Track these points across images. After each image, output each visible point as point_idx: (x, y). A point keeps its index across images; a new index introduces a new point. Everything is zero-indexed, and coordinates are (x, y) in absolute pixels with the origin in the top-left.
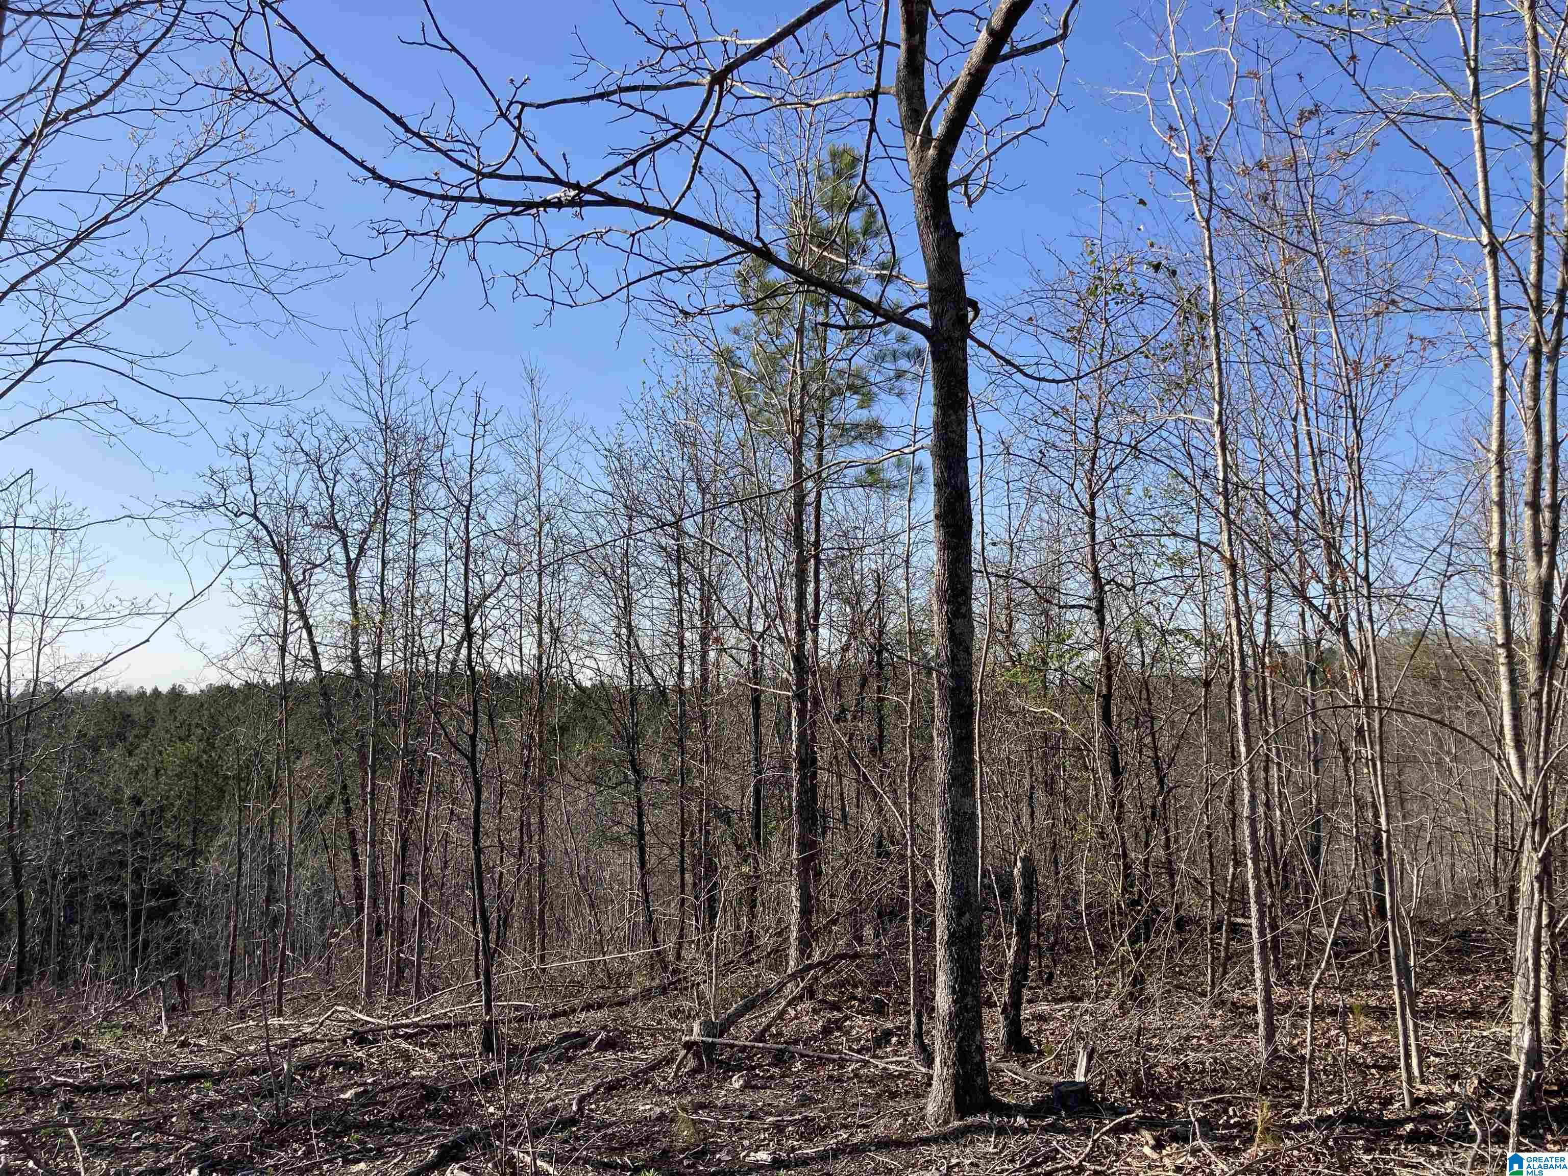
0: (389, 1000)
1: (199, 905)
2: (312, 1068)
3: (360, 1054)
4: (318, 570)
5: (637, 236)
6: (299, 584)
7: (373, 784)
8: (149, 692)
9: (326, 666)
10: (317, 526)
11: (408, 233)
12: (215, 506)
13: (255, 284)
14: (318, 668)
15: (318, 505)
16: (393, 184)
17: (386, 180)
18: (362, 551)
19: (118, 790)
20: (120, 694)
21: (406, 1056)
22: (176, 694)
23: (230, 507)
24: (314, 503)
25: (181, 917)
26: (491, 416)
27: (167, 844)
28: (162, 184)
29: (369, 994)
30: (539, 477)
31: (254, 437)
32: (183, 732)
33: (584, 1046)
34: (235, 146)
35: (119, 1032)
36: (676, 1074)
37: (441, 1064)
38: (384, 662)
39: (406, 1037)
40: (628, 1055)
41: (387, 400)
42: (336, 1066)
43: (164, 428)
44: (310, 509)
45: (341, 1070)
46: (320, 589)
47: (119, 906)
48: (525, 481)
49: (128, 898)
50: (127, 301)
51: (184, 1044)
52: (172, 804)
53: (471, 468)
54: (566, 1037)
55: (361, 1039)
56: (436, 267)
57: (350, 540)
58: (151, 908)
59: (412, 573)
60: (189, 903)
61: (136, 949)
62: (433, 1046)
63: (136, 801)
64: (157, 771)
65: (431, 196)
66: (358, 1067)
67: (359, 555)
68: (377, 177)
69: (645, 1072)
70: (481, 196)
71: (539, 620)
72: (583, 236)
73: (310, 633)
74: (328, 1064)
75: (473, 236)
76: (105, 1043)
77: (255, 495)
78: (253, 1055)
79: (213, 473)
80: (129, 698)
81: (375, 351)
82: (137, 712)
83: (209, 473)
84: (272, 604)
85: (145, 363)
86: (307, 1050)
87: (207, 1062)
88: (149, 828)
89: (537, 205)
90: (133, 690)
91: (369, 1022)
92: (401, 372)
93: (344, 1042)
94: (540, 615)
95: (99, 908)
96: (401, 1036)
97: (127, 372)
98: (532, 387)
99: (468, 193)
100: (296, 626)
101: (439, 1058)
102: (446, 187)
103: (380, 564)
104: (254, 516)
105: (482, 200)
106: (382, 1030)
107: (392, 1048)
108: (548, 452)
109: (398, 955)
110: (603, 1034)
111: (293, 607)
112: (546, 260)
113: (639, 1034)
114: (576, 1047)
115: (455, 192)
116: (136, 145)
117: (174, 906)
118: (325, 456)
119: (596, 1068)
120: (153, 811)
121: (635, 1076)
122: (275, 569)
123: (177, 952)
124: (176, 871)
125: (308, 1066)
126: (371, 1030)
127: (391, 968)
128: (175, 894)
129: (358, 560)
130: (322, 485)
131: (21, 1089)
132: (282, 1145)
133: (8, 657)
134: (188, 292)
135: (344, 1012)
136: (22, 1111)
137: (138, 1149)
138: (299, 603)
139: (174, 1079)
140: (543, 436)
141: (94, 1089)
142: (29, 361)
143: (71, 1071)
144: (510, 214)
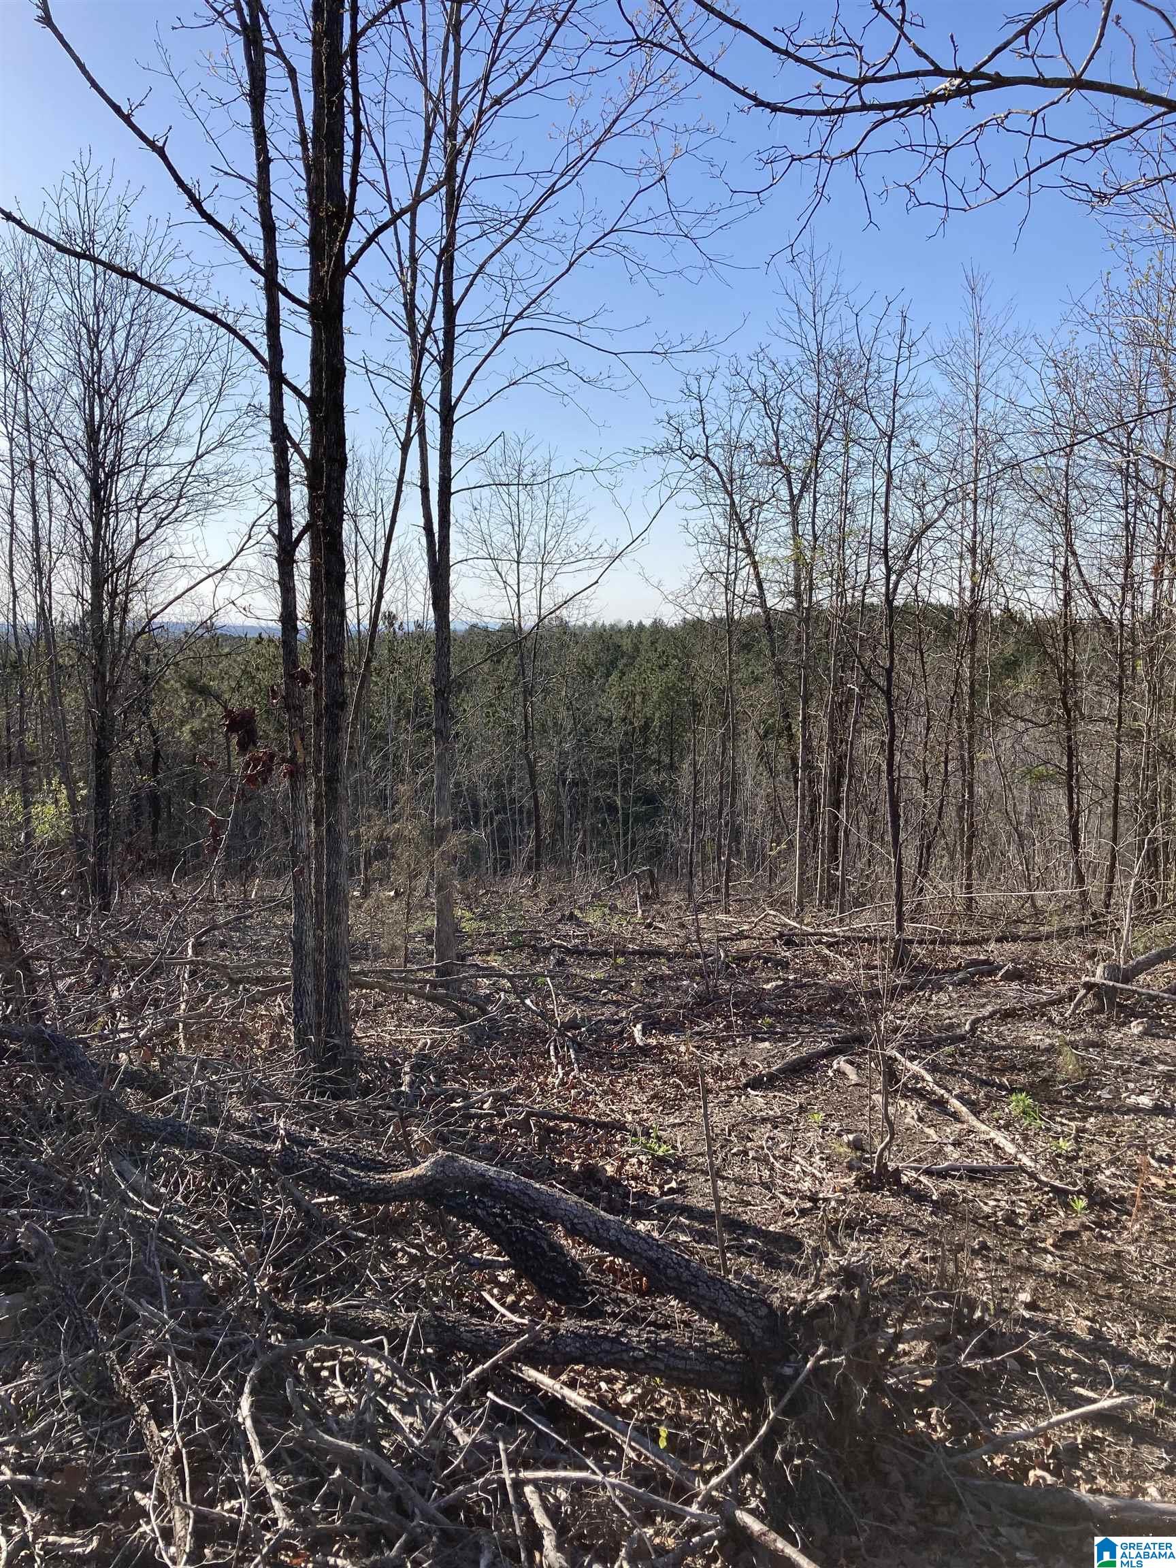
0: (817, 911)
2: (746, 960)
3: (787, 954)
4: (766, 506)
5: (1040, 116)
6: (746, 524)
7: (804, 714)
8: (635, 624)
9: (771, 602)
10: (764, 463)
11: (793, 158)
12: (673, 450)
13: (677, 232)
14: (763, 604)
15: (764, 443)
16: (774, 108)
17: (767, 105)
18: (804, 487)
20: (612, 627)
21: (825, 961)
22: (657, 626)
23: (685, 450)
26: (917, 336)
28: (598, 143)
29: (800, 903)
30: (977, 397)
31: (705, 378)
33: (990, 973)
35: (607, 911)
36: (1073, 1012)
39: (829, 945)
40: (1034, 987)
41: (820, 330)
42: (766, 962)
43: (607, 383)
44: (757, 447)
45: (769, 965)
46: (766, 527)
47: (612, 809)
48: (962, 403)
49: (619, 803)
50: (571, 265)
51: (650, 926)
53: (895, 394)
54: (974, 963)
55: (789, 941)
57: (793, 476)
58: (637, 813)
61: (626, 846)
62: (849, 955)
65: (814, 113)
66: (784, 965)
67: (801, 491)
68: (760, 103)
69: (1044, 1005)
70: (863, 103)
71: (973, 551)
72: (981, 126)
73: (755, 568)
74: (759, 958)
75: (856, 150)
76: (593, 918)
77: (707, 437)
79: (671, 418)
81: (808, 279)
82: (627, 644)
83: (666, 418)
86: (744, 944)
87: (666, 943)
89: (923, 102)
90: (624, 624)
91: (796, 928)
93: (775, 942)
94: (977, 546)
95: (597, 809)
96: (823, 943)
97: (575, 334)
98: (974, 297)
99: (851, 103)
100: (743, 564)
102: (828, 101)
104: (707, 458)
105: (865, 107)
106: (808, 935)
107: (815, 952)
108: (986, 370)
110: (1010, 965)
111: (742, 545)
113: (1049, 970)
114: (982, 974)
115: (840, 104)
116: (574, 109)
117: (655, 812)
118: (771, 392)
119: (997, 996)
121: (1033, 1007)
122: (725, 508)
125: (742, 958)
126: (798, 935)
127: (821, 883)
128: (656, 802)
129: (801, 495)
130: (767, 421)
131: (529, 946)
132: (708, 1017)
133: (518, 596)
134: (620, 249)
135: (775, 916)
136: (528, 962)
137: (604, 1003)
138: (747, 542)
139: (641, 953)
140: (983, 351)
141: (580, 953)
142: (497, 334)
143: (566, 937)
144: (894, 117)
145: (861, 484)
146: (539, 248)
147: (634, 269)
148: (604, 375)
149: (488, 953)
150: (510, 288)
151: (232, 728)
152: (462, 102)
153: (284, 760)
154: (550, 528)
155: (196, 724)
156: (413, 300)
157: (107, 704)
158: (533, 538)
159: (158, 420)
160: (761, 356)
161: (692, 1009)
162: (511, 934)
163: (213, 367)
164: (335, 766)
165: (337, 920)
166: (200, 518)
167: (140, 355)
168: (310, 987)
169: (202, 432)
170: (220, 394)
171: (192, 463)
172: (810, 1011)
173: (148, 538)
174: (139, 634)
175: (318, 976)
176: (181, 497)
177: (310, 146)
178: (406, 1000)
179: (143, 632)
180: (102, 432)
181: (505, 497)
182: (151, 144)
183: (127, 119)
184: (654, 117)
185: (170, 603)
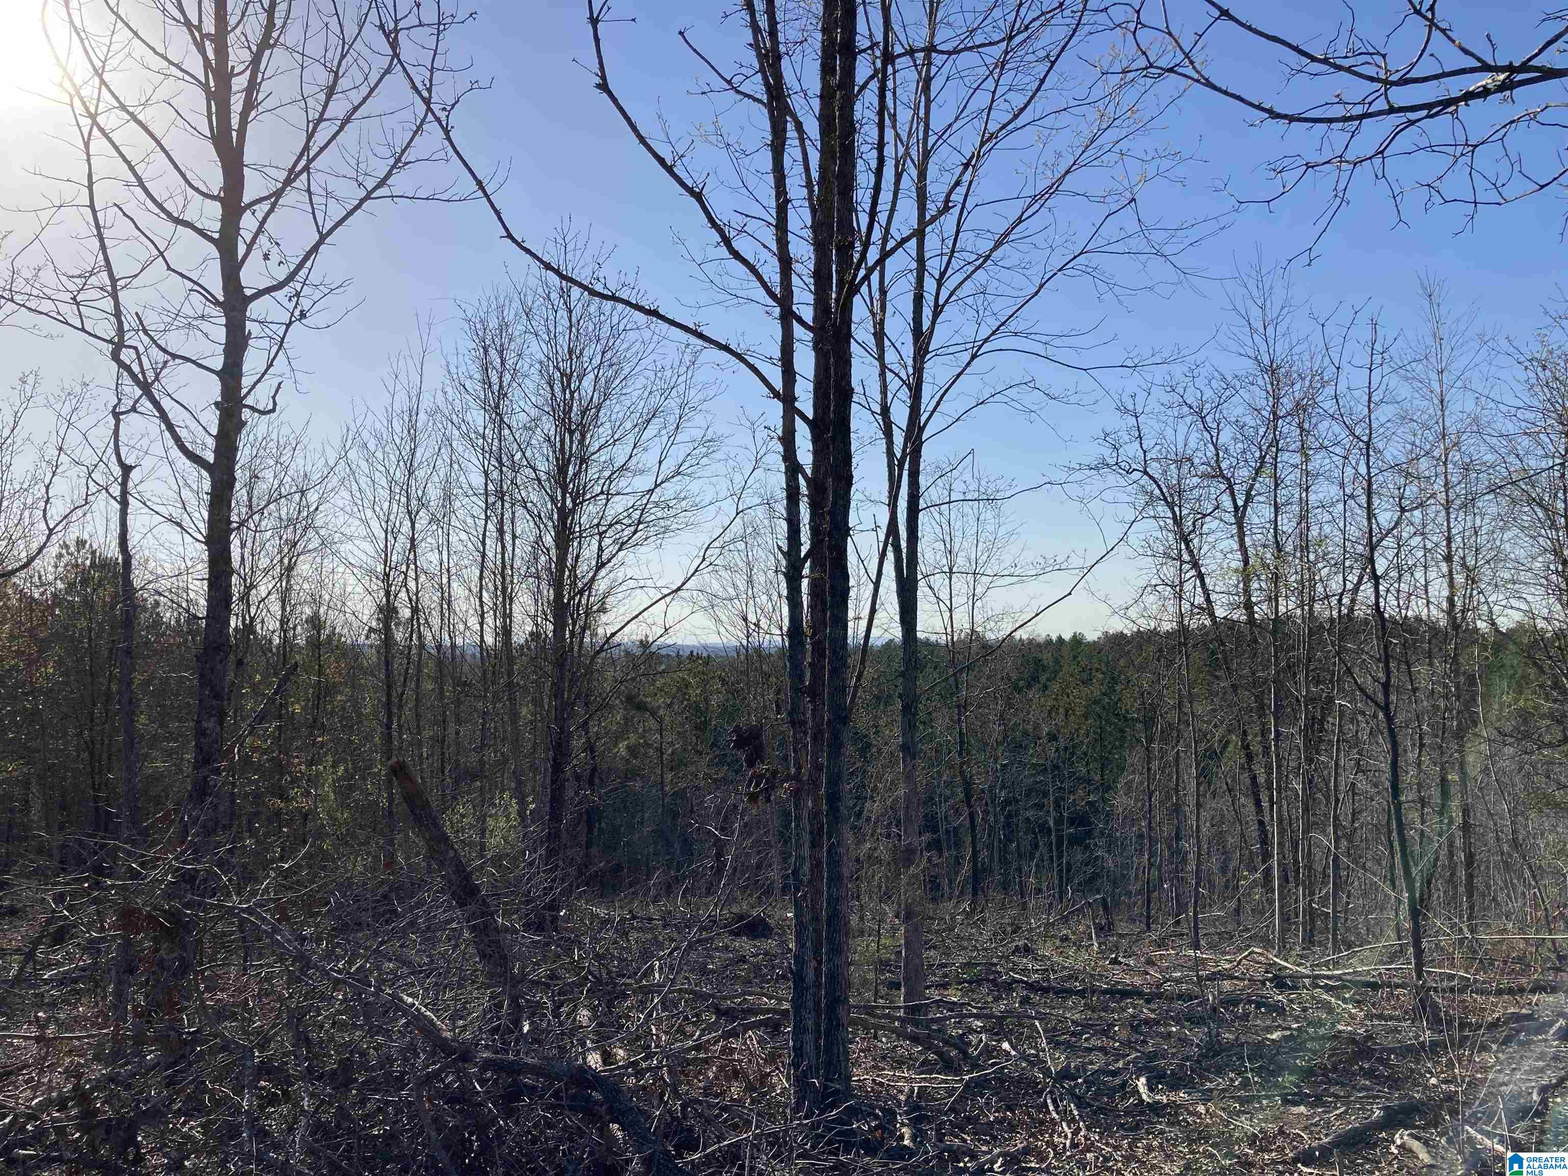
0: (1304, 949)
1: (1110, 836)
2: (1235, 1003)
3: (1280, 998)
4: (1208, 519)
6: (1189, 534)
7: (1277, 731)
8: (1054, 638)
9: (1220, 613)
10: (1204, 476)
11: (1308, 166)
12: (1109, 466)
13: (1148, 250)
14: (1212, 615)
15: (1203, 455)
16: (1291, 119)
17: (1285, 117)
18: (1249, 498)
19: (1037, 727)
21: (1329, 1008)
22: (1077, 640)
23: (1123, 464)
24: (1200, 454)
25: (1096, 845)
26: (1389, 341)
27: (1079, 779)
28: (1064, 176)
29: (1283, 940)
30: (1442, 402)
31: (1141, 396)
32: (1085, 676)
33: (1539, 1031)
34: (1125, 124)
35: (1058, 943)
37: (1369, 1023)
38: (1282, 609)
39: (1328, 989)
41: (1271, 342)
42: (1258, 1006)
43: (1073, 399)
44: (1196, 461)
45: (1263, 1010)
46: (1211, 539)
47: (1044, 829)
48: (1427, 408)
49: (1051, 823)
50: (1041, 286)
51: (1115, 962)
52: (1082, 742)
53: (1369, 401)
54: (1516, 1017)
55: (1280, 983)
56: (1341, 196)
57: (1236, 487)
58: (1071, 834)
59: (1303, 517)
60: (1102, 833)
61: (1061, 871)
62: (1357, 1002)
63: (1053, 737)
64: (1067, 711)
65: (1330, 121)
66: (1280, 1010)
67: (1246, 502)
68: (1274, 115)
70: (1391, 106)
71: (1448, 558)
72: (1512, 122)
73: (1203, 582)
74: (1250, 1002)
75: (1382, 152)
76: (1046, 950)
77: (1145, 452)
78: (1178, 981)
79: (1107, 435)
80: (1039, 645)
81: (1255, 293)
82: (1047, 657)
83: (1102, 435)
84: (1166, 555)
85: (1058, 342)
86: (1227, 985)
87: (1138, 981)
88: (1064, 762)
89: (1455, 101)
90: (1041, 639)
91: (1286, 968)
92: (1284, 312)
93: (1264, 984)
94: (1449, 552)
96: (1321, 987)
97: (1043, 352)
98: (1431, 303)
99: (1375, 107)
100: (1188, 576)
101: (1366, 1016)
102: (1349, 107)
103: (1273, 510)
104: (1146, 473)
105: (1392, 110)
106: (1302, 977)
107: (1313, 998)
108: (1450, 373)
109: (1310, 904)
110: (1562, 1021)
111: (1186, 557)
112: (1468, 159)
114: (1530, 1031)
115: (1358, 110)
117: (1089, 834)
119: (1556, 1059)
120: (1066, 748)
122: (1168, 521)
123: (1094, 877)
124: (1088, 803)
125: (1231, 1001)
126: (1290, 976)
127: (1304, 917)
128: (1090, 824)
129: (1245, 506)
131: (988, 980)
132: (1219, 1072)
133: (951, 610)
134: (1089, 270)
135: (1261, 954)
136: (990, 999)
137: (1089, 1050)
138: (1191, 552)
139: (1111, 992)
140: (1446, 354)
141: (1046, 990)
142: (966, 356)
143: (1025, 971)
144: (1427, 117)
145: (1324, 491)
146: (1004, 275)
147: (1102, 287)
148: (1072, 391)
149: (945, 986)
150: (981, 313)
151: (739, 745)
152: (933, 147)
153: (788, 778)
154: (980, 544)
155: (633, 738)
156: (882, 328)
157: (564, 720)
158: (964, 554)
159: (620, 454)
160: (1196, 373)
161: (1198, 1062)
162: (964, 966)
163: (673, 403)
164: (837, 785)
165: (837, 949)
166: (659, 541)
167: (607, 396)
168: (810, 1023)
169: (660, 462)
170: (677, 427)
171: (650, 492)
172: (1335, 1069)
173: (609, 561)
174: (598, 652)
175: (817, 1010)
176: (640, 523)
177: (816, 188)
178: (875, 1037)
179: (602, 649)
180: (571, 468)
181: (937, 515)
182: (690, 191)
183: (670, 170)
184: (1123, 145)
185: (629, 622)
